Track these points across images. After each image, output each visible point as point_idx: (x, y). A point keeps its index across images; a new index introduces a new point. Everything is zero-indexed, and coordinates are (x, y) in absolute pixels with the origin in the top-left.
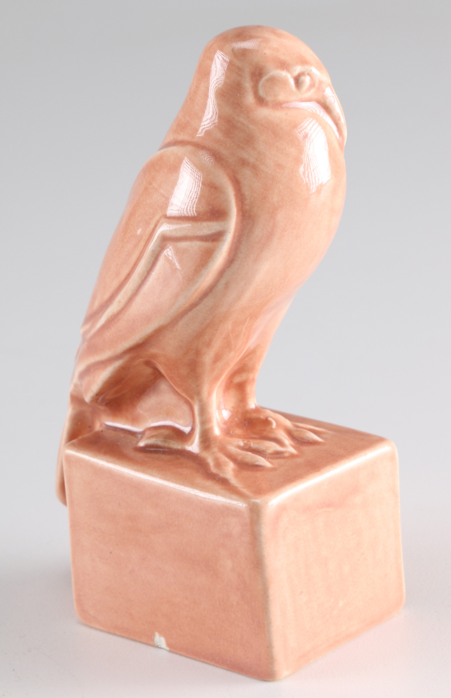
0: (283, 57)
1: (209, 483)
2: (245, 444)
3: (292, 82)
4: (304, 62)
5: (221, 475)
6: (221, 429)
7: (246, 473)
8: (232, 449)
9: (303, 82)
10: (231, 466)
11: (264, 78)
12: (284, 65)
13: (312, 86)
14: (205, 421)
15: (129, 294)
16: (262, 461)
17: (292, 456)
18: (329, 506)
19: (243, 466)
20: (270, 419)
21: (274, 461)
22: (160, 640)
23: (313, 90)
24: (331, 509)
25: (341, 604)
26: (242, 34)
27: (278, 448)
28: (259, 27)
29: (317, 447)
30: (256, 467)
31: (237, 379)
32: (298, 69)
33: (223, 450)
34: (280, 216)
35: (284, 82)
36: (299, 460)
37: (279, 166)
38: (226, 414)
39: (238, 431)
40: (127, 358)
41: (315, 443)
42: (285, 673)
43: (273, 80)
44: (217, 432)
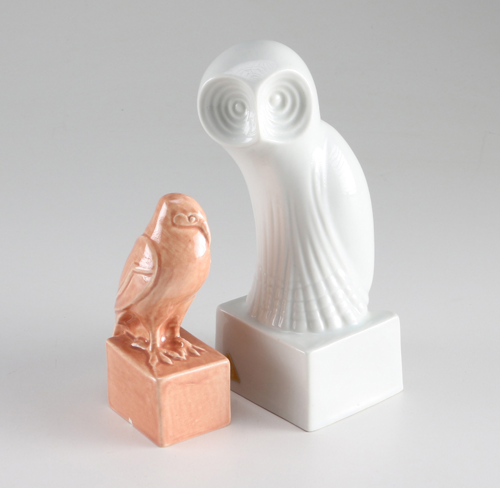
0: (185, 208)
1: (145, 367)
2: (167, 353)
3: (187, 219)
4: (193, 211)
5: (151, 365)
6: (161, 345)
7: (161, 365)
8: (161, 354)
9: (192, 219)
10: (157, 361)
11: (176, 216)
12: (185, 212)
13: (196, 221)
14: (154, 340)
15: (123, 289)
16: (170, 361)
17: (184, 360)
18: (192, 383)
19: (161, 361)
20: (182, 343)
21: (175, 362)
22: (130, 421)
23: (196, 223)
24: (193, 384)
25: (196, 421)
26: (172, 197)
27: (179, 356)
28: (180, 194)
29: (196, 358)
30: (166, 364)
31: (171, 325)
32: (190, 214)
33: (158, 354)
34: (175, 271)
35: (184, 219)
36: (185, 363)
37: (177, 251)
38: (163, 339)
39: (168, 346)
40: (125, 311)
41: (197, 356)
42: (166, 445)
43: (179, 217)
44: (158, 345)
